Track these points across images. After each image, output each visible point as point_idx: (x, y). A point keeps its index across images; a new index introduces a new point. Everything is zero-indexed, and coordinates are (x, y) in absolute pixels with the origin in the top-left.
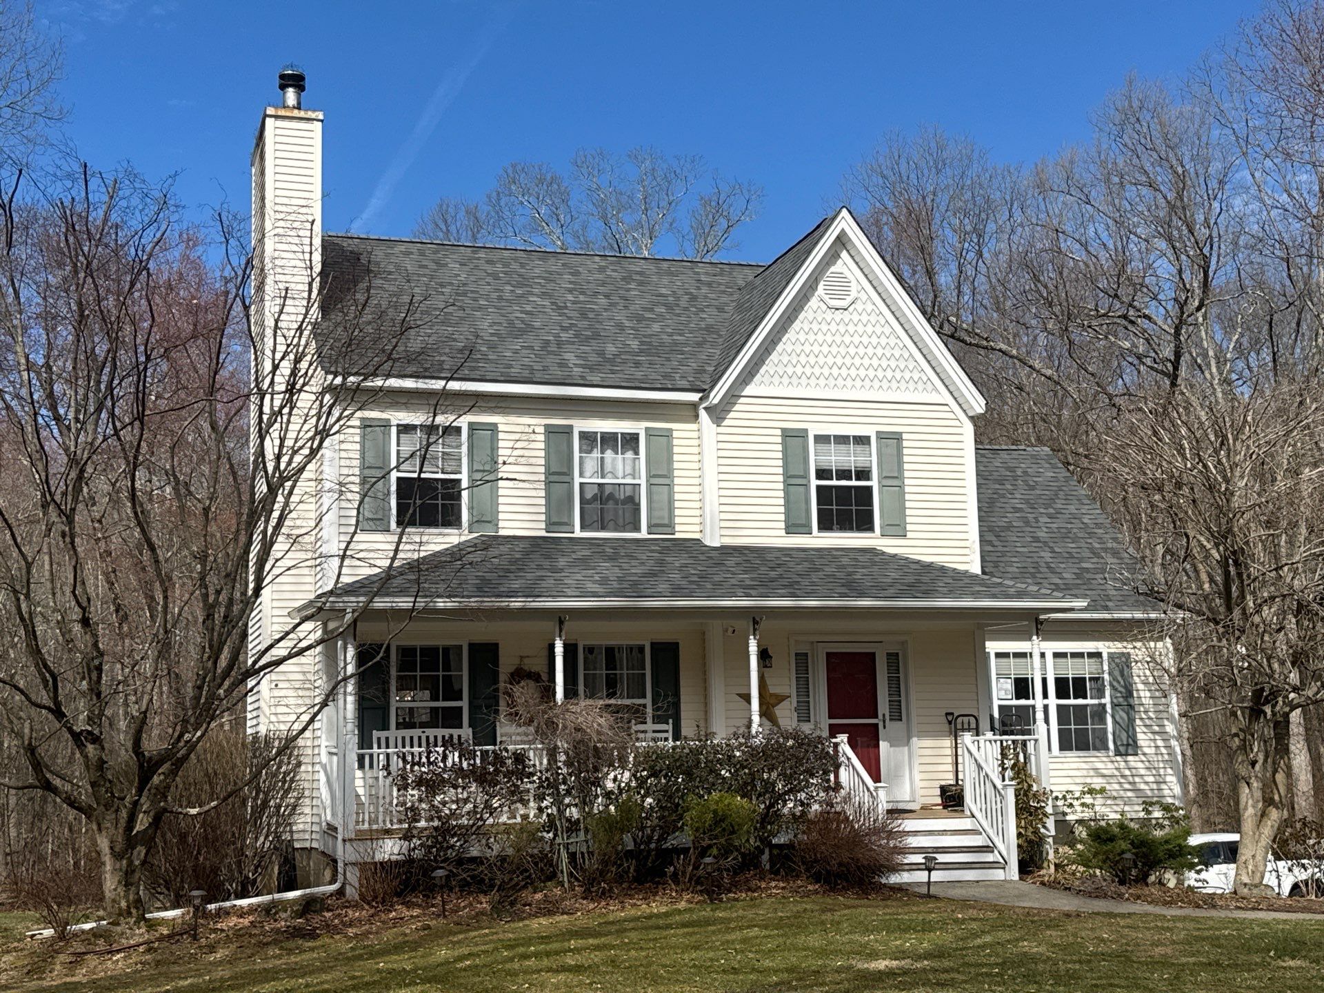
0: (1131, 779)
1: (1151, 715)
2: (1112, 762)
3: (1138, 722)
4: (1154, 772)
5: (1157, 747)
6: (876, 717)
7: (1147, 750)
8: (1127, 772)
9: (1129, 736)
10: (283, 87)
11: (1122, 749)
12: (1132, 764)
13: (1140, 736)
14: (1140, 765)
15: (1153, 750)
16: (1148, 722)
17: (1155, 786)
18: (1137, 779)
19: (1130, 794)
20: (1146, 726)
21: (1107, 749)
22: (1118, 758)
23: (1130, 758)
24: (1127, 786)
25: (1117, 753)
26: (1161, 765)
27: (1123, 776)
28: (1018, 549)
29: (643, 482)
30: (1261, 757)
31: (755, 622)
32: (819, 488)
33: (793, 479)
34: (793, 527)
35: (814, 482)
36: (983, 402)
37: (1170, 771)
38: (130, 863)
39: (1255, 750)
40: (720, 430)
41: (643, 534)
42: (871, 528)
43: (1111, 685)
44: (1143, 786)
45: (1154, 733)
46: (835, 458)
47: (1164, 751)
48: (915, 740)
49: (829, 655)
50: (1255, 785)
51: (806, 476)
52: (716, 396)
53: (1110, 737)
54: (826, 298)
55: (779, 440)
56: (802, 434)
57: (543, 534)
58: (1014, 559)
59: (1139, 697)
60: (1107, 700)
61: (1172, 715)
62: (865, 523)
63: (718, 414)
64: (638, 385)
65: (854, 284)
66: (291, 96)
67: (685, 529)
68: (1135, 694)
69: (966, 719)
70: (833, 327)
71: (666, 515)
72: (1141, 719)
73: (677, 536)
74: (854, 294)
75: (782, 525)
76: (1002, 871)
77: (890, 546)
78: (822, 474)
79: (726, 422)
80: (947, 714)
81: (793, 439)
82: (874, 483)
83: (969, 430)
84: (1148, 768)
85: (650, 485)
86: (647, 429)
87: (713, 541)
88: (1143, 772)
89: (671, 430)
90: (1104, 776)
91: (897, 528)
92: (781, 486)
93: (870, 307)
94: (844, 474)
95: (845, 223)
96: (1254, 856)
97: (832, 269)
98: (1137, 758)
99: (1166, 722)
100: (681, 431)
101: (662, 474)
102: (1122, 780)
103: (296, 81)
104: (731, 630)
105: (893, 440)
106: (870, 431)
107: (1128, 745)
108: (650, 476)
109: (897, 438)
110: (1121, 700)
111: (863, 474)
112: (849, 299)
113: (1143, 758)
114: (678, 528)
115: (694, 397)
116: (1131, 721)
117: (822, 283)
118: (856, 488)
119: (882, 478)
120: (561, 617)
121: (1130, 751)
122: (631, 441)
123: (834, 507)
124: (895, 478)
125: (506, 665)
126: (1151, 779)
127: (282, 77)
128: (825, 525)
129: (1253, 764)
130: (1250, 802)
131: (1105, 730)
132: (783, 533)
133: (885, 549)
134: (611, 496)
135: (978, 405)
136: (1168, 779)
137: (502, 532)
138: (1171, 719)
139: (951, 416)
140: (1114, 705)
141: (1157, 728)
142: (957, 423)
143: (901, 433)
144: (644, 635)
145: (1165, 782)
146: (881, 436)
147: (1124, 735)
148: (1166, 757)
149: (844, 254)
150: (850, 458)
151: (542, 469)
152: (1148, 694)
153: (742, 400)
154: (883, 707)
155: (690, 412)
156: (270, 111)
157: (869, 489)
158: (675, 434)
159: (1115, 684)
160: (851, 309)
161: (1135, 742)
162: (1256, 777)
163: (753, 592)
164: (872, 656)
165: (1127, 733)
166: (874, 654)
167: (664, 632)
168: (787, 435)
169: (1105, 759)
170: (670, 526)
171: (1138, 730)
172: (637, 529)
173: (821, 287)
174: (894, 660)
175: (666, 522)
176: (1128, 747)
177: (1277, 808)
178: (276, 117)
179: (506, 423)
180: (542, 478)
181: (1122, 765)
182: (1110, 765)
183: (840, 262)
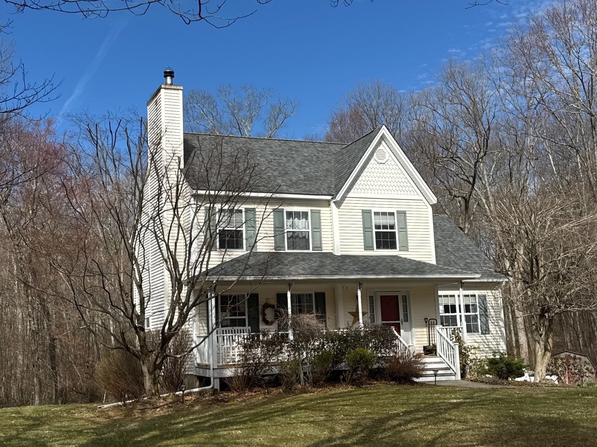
0: (487, 343)
1: (494, 318)
2: (480, 337)
3: (489, 321)
4: (496, 340)
5: (496, 331)
6: (399, 320)
7: (493, 332)
8: (486, 341)
9: (486, 327)
10: (165, 76)
11: (484, 332)
12: (488, 338)
13: (490, 327)
14: (490, 338)
15: (495, 332)
16: (493, 321)
17: (496, 346)
18: (490, 343)
19: (487, 349)
20: (492, 323)
21: (478, 332)
22: (483, 335)
23: (487, 335)
24: (486, 346)
25: (482, 333)
26: (498, 338)
27: (484, 342)
28: (442, 255)
29: (310, 230)
30: (544, 333)
31: (360, 284)
32: (376, 232)
33: (366, 229)
34: (367, 248)
35: (374, 230)
36: (436, 199)
37: (501, 340)
38: (155, 376)
39: (542, 330)
40: (340, 210)
41: (311, 251)
42: (395, 248)
43: (479, 307)
44: (492, 346)
45: (495, 325)
46: (382, 221)
47: (499, 332)
48: (413, 329)
49: (381, 296)
50: (542, 343)
51: (371, 228)
52: (338, 198)
53: (479, 327)
54: (377, 159)
55: (361, 214)
56: (369, 212)
57: (274, 251)
58: (441, 259)
59: (490, 312)
60: (478, 313)
61: (502, 318)
62: (393, 246)
63: (338, 204)
64: (309, 193)
65: (387, 154)
66: (169, 80)
67: (326, 248)
68: (488, 311)
69: (433, 321)
70: (380, 171)
71: (319, 243)
72: (491, 320)
73: (323, 251)
74: (387, 158)
75: (363, 247)
76: (454, 377)
77: (404, 255)
78: (378, 227)
79: (341, 207)
80: (425, 319)
81: (366, 213)
82: (396, 230)
83: (430, 209)
84: (493, 339)
85: (313, 232)
86: (311, 210)
87: (338, 253)
88: (492, 340)
89: (320, 210)
90: (477, 342)
91: (405, 248)
92: (362, 232)
93: (393, 163)
94: (385, 227)
95: (384, 130)
96: (541, 370)
97: (379, 148)
98: (489, 335)
99: (500, 321)
100: (324, 210)
101: (317, 227)
102: (484, 344)
103: (170, 74)
104: (345, 287)
105: (402, 214)
106: (394, 210)
107: (486, 330)
108: (313, 228)
109: (404, 213)
110: (483, 313)
111: (392, 227)
112: (385, 160)
113: (492, 335)
114: (323, 248)
115: (329, 198)
116: (487, 321)
117: (375, 153)
118: (390, 232)
119: (399, 228)
120: (290, 283)
121: (487, 333)
122: (305, 215)
123: (382, 240)
124: (404, 229)
125: (261, 302)
126: (495, 343)
127: (165, 72)
128: (378, 247)
129: (541, 335)
130: (540, 350)
131: (477, 325)
132: (363, 250)
133: (401, 256)
134: (297, 236)
135: (434, 200)
136: (501, 343)
137: (258, 251)
138: (501, 320)
139: (424, 204)
140: (481, 315)
141: (496, 324)
142: (426, 207)
143: (405, 211)
144: (312, 290)
145: (500, 344)
146: (398, 212)
147: (485, 327)
148: (500, 335)
149: (383, 142)
150: (388, 221)
151: (273, 226)
152: (493, 311)
153: (347, 199)
154: (401, 317)
155: (327, 203)
156: (163, 86)
157: (394, 233)
158: (321, 212)
159: (481, 307)
160: (386, 163)
161: (489, 329)
162: (542, 340)
163: (360, 273)
164: (397, 297)
165: (486, 325)
166: (398, 296)
167: (319, 288)
168: (364, 212)
169: (478, 336)
170: (320, 248)
171: (489, 324)
172: (309, 249)
173: (375, 155)
174: (405, 299)
175: (319, 246)
176: (486, 331)
177: (549, 352)
178: (165, 88)
179: (260, 208)
180: (273, 229)
181: (484, 338)
182: (480, 338)
183: (381, 145)
